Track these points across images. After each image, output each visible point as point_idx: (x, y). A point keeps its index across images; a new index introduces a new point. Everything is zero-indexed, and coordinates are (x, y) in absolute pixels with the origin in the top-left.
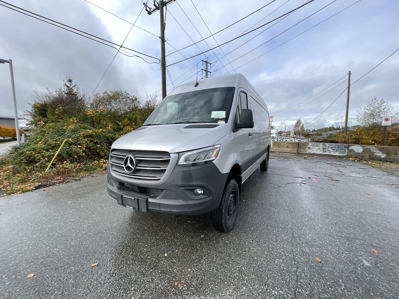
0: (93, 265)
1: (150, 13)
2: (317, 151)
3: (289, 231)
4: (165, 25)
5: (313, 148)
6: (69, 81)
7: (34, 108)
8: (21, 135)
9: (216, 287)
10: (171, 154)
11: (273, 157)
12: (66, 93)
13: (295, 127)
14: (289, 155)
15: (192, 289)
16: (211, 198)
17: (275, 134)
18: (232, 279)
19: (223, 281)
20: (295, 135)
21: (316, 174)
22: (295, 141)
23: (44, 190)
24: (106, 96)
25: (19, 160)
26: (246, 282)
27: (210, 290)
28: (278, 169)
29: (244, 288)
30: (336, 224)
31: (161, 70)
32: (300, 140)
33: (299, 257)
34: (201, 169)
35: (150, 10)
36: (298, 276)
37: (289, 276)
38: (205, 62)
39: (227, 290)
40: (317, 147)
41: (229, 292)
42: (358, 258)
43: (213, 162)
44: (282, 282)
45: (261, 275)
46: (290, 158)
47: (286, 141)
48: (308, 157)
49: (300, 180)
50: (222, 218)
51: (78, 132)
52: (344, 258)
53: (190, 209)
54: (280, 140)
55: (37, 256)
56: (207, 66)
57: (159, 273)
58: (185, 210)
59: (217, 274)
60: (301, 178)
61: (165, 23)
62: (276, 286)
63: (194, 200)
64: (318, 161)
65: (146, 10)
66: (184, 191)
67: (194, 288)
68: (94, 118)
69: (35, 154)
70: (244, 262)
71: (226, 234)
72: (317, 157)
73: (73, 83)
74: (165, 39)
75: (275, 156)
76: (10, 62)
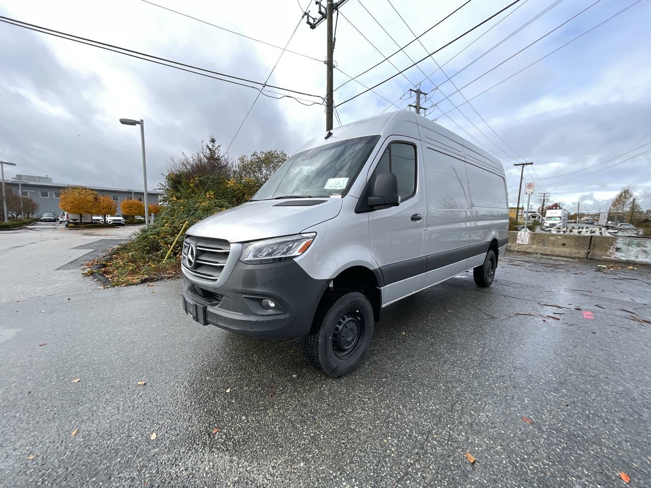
0: (139, 383)
1: (313, 27)
2: (637, 257)
3: (450, 398)
4: (335, 41)
5: (628, 249)
6: (211, 141)
7: (167, 180)
8: (151, 215)
9: (262, 451)
10: (231, 245)
11: (521, 262)
12: (207, 158)
13: (614, 205)
14: (564, 261)
15: (230, 443)
16: (287, 316)
17: (559, 219)
18: (293, 446)
19: (278, 446)
20: (610, 222)
21: (600, 303)
22: (601, 233)
23: (148, 286)
24: (254, 159)
25: (142, 246)
26: (311, 458)
27: (251, 452)
28: (514, 285)
29: (302, 464)
30: (567, 405)
31: (325, 115)
32: (616, 231)
33: (435, 445)
34: (270, 268)
35: (314, 21)
36: (407, 473)
37: (391, 468)
38: (416, 92)
39: (275, 459)
40: (639, 249)
41: (276, 463)
42: (566, 477)
43: (295, 259)
44: (372, 474)
45: (343, 454)
46: (561, 267)
47: (580, 232)
48: (608, 268)
49: (549, 311)
50: (317, 351)
51: (212, 211)
52: (531, 470)
53: (252, 328)
54: (564, 232)
55: (95, 361)
56: (418, 98)
57: (204, 411)
58: (246, 329)
59: (277, 433)
60: (558, 307)
61: (335, 38)
62: (355, 478)
63: (258, 315)
64: (631, 277)
65: (308, 23)
66: (245, 300)
67: (233, 443)
68: (237, 192)
69: (158, 239)
70: (331, 427)
71: (333, 380)
72: (633, 270)
73: (216, 144)
74: (334, 63)
75: (526, 262)
76: (141, 123)
